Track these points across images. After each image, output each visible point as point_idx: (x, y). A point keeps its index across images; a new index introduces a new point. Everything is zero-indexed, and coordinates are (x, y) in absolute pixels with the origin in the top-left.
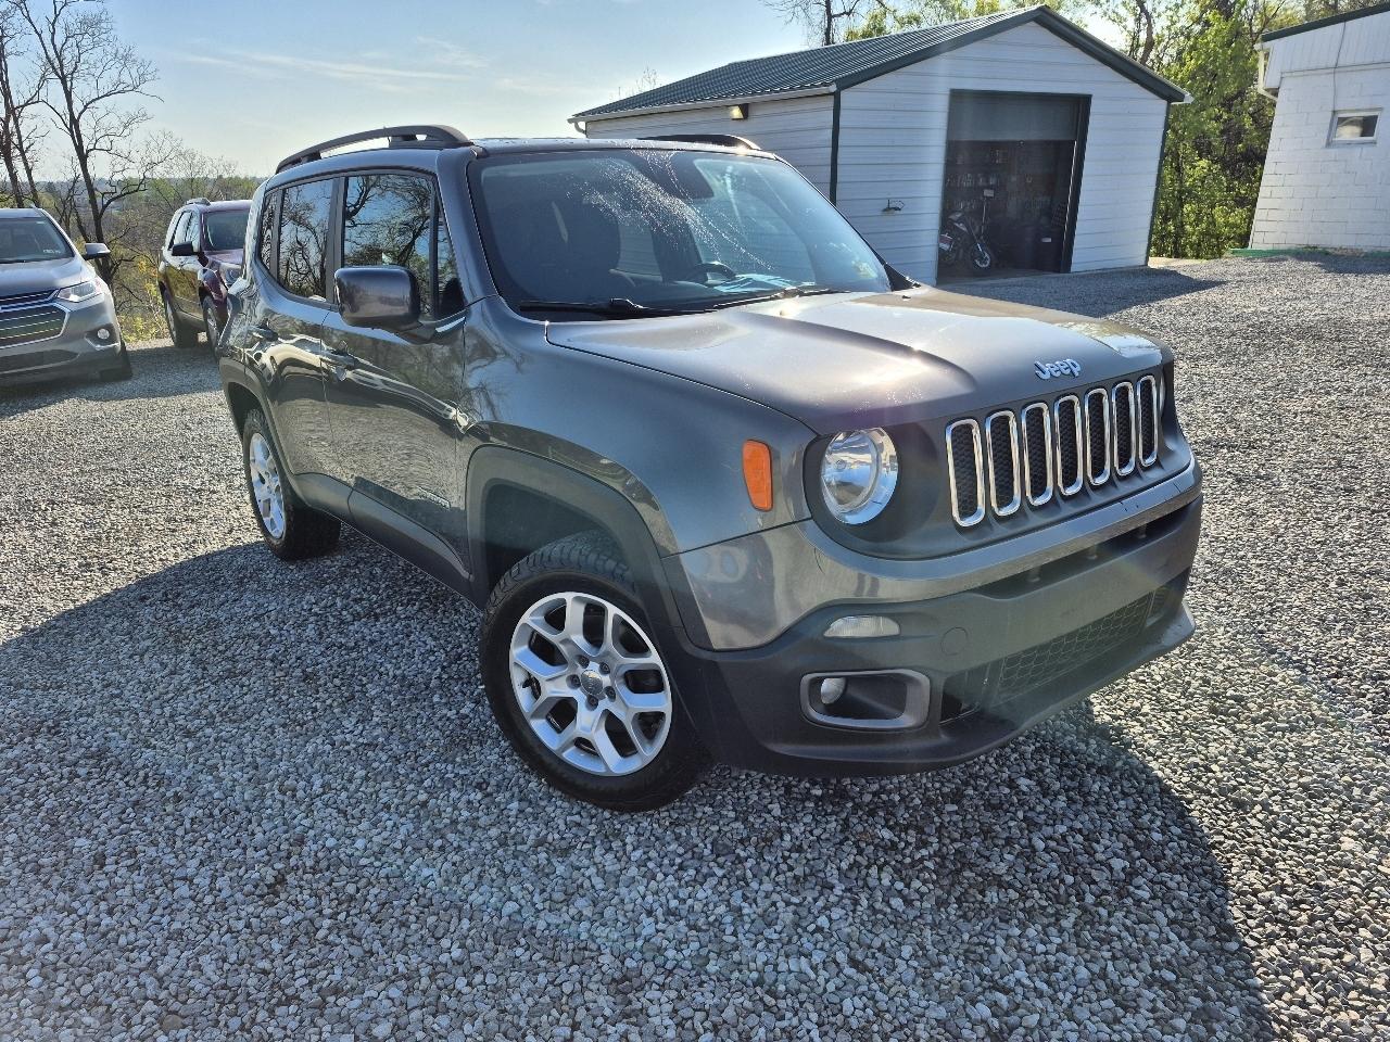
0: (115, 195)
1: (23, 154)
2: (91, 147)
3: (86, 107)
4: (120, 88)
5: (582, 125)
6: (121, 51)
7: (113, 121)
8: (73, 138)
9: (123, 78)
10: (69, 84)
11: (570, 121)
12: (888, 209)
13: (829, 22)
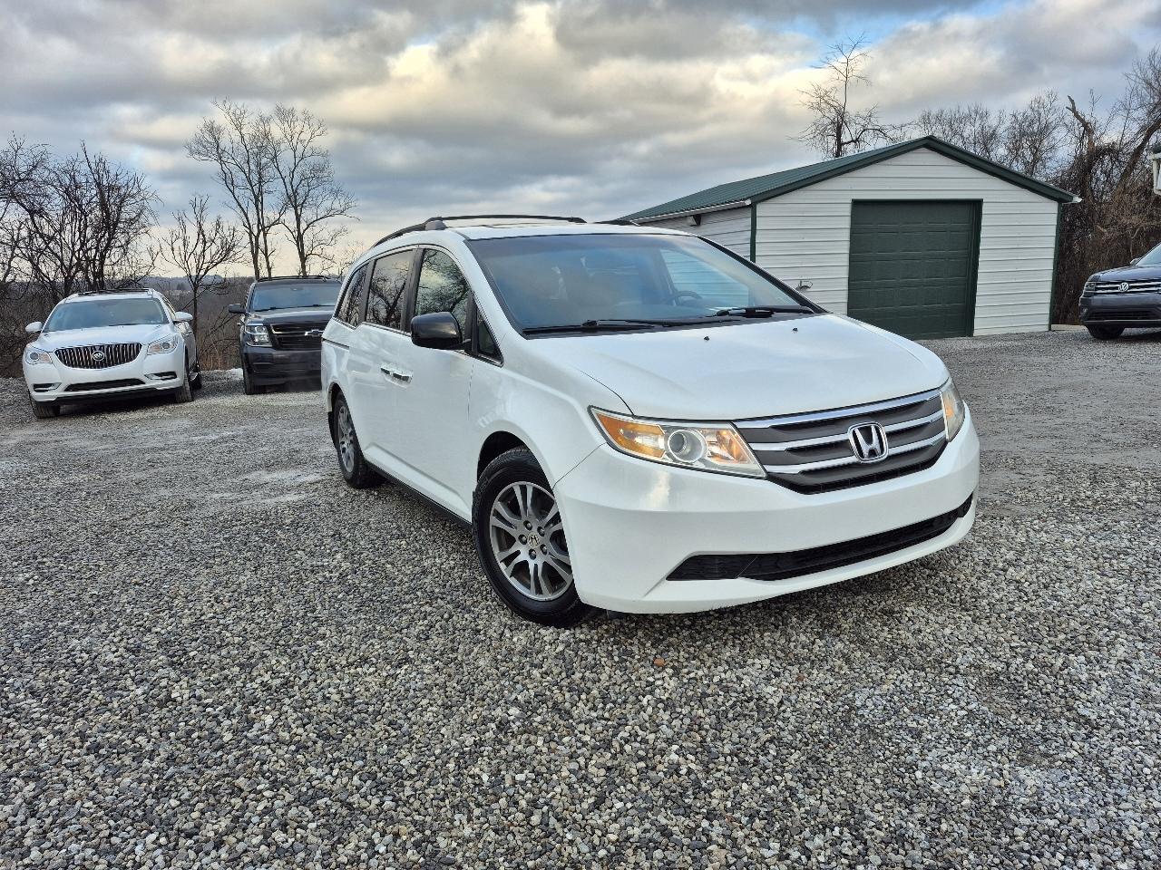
1: (267, 257)
2: (309, 252)
3: (308, 226)
4: (331, 213)
7: (325, 235)
9: (334, 206)
10: (299, 212)
13: (839, 149)
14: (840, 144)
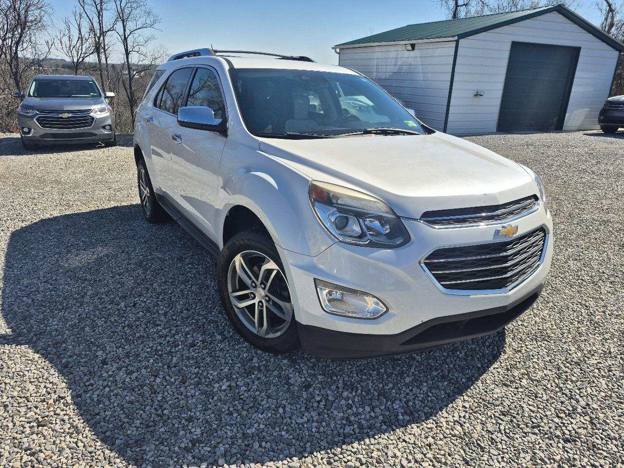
0: (139, 71)
1: (105, 51)
2: (131, 50)
3: (131, 33)
4: (145, 26)
5: (338, 50)
6: (148, 10)
7: (141, 40)
8: (124, 46)
9: (147, 22)
10: (125, 23)
11: (333, 48)
12: (477, 95)
13: (456, 8)
14: (457, 5)
